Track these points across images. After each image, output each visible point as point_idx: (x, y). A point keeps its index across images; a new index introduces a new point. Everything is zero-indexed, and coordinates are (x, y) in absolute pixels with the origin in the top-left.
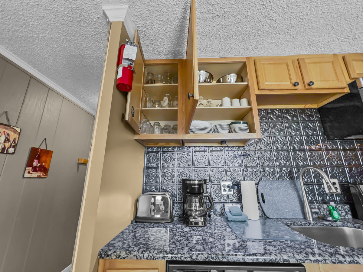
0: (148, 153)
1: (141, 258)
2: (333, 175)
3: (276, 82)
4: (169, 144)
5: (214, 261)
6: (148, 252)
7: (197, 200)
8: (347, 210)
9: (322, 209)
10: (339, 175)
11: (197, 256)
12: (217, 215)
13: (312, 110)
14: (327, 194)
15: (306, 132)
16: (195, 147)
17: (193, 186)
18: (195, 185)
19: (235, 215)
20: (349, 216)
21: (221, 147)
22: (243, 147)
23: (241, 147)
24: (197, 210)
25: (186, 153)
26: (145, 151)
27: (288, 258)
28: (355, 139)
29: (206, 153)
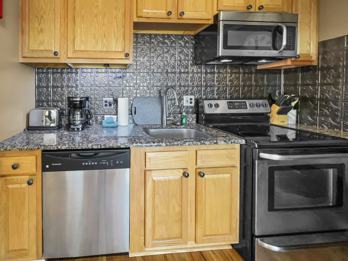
0: (38, 73)
1: (22, 150)
2: (192, 93)
3: (153, 10)
4: (58, 66)
5: (73, 149)
6: (28, 146)
7: (79, 113)
8: (194, 118)
9: (177, 117)
10: (196, 93)
11: (61, 147)
12: (98, 124)
13: (190, 36)
14: (184, 107)
15: (180, 57)
16: (82, 68)
17: (74, 103)
18: (77, 101)
19: (109, 123)
20: (195, 122)
21: (106, 69)
22: (125, 69)
23: (123, 69)
24: (79, 120)
25: (74, 74)
26: (36, 72)
27: (120, 145)
28: (216, 64)
29: (93, 75)
